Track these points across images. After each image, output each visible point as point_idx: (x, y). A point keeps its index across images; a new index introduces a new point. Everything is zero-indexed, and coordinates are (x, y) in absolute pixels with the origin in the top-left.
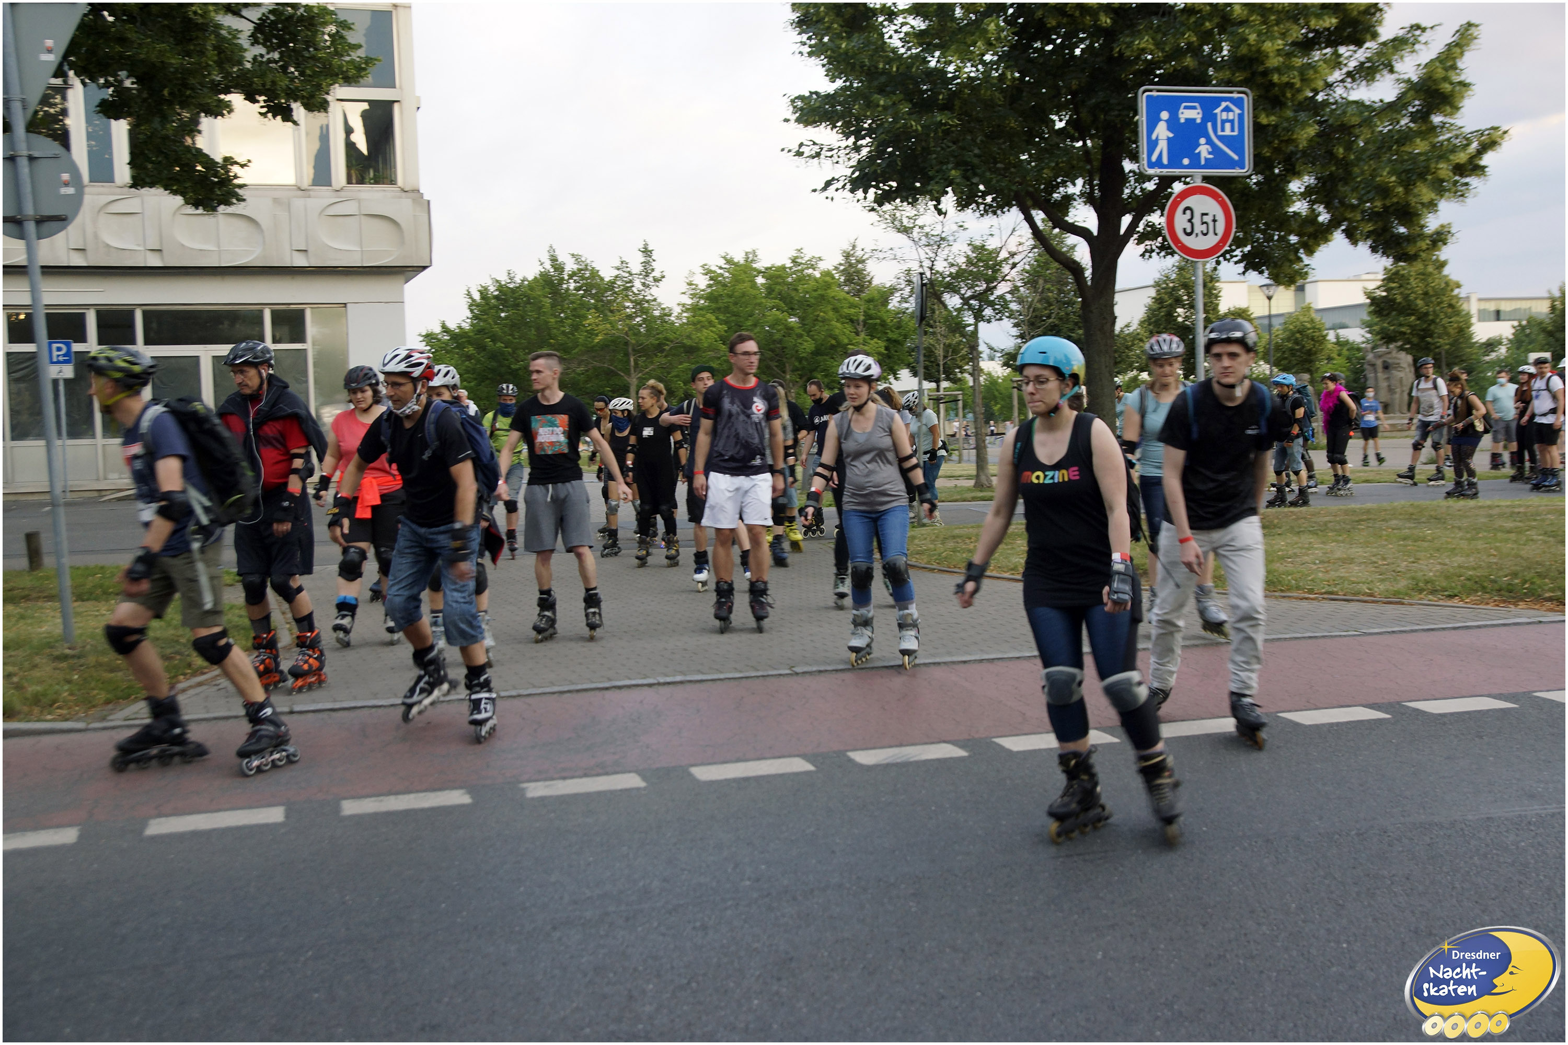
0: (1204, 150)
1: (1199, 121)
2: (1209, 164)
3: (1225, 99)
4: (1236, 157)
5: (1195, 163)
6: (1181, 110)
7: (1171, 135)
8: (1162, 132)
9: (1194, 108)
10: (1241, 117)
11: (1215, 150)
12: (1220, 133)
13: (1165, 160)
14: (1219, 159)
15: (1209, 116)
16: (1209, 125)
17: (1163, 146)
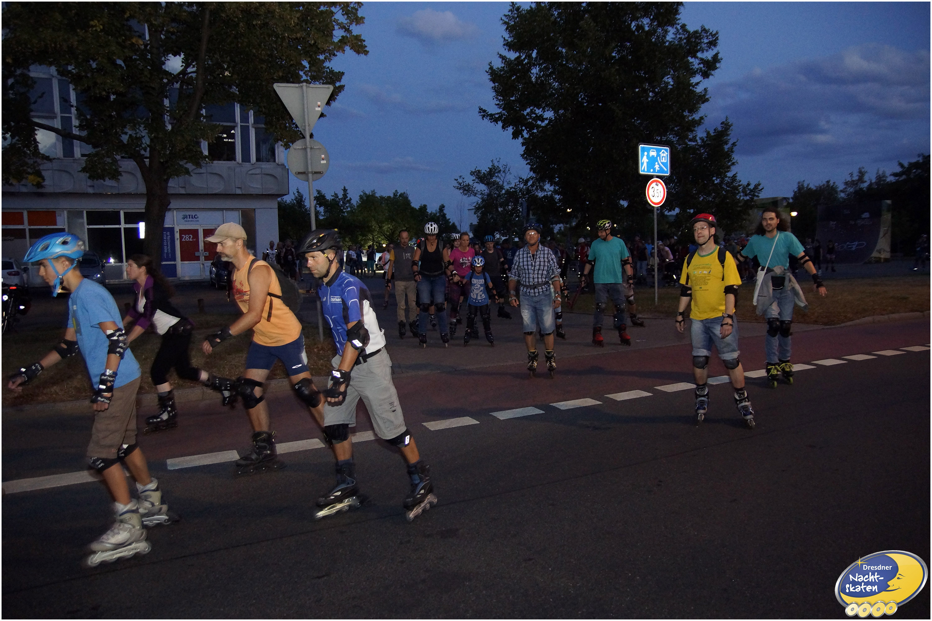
0: (657, 167)
1: (655, 156)
2: (658, 172)
3: (663, 149)
4: (666, 170)
5: (654, 171)
6: (651, 152)
7: (648, 161)
8: (645, 158)
9: (654, 151)
10: (667, 155)
11: (660, 167)
12: (661, 161)
13: (646, 170)
14: (661, 170)
15: (658, 155)
16: (659, 157)
17: (645, 164)
